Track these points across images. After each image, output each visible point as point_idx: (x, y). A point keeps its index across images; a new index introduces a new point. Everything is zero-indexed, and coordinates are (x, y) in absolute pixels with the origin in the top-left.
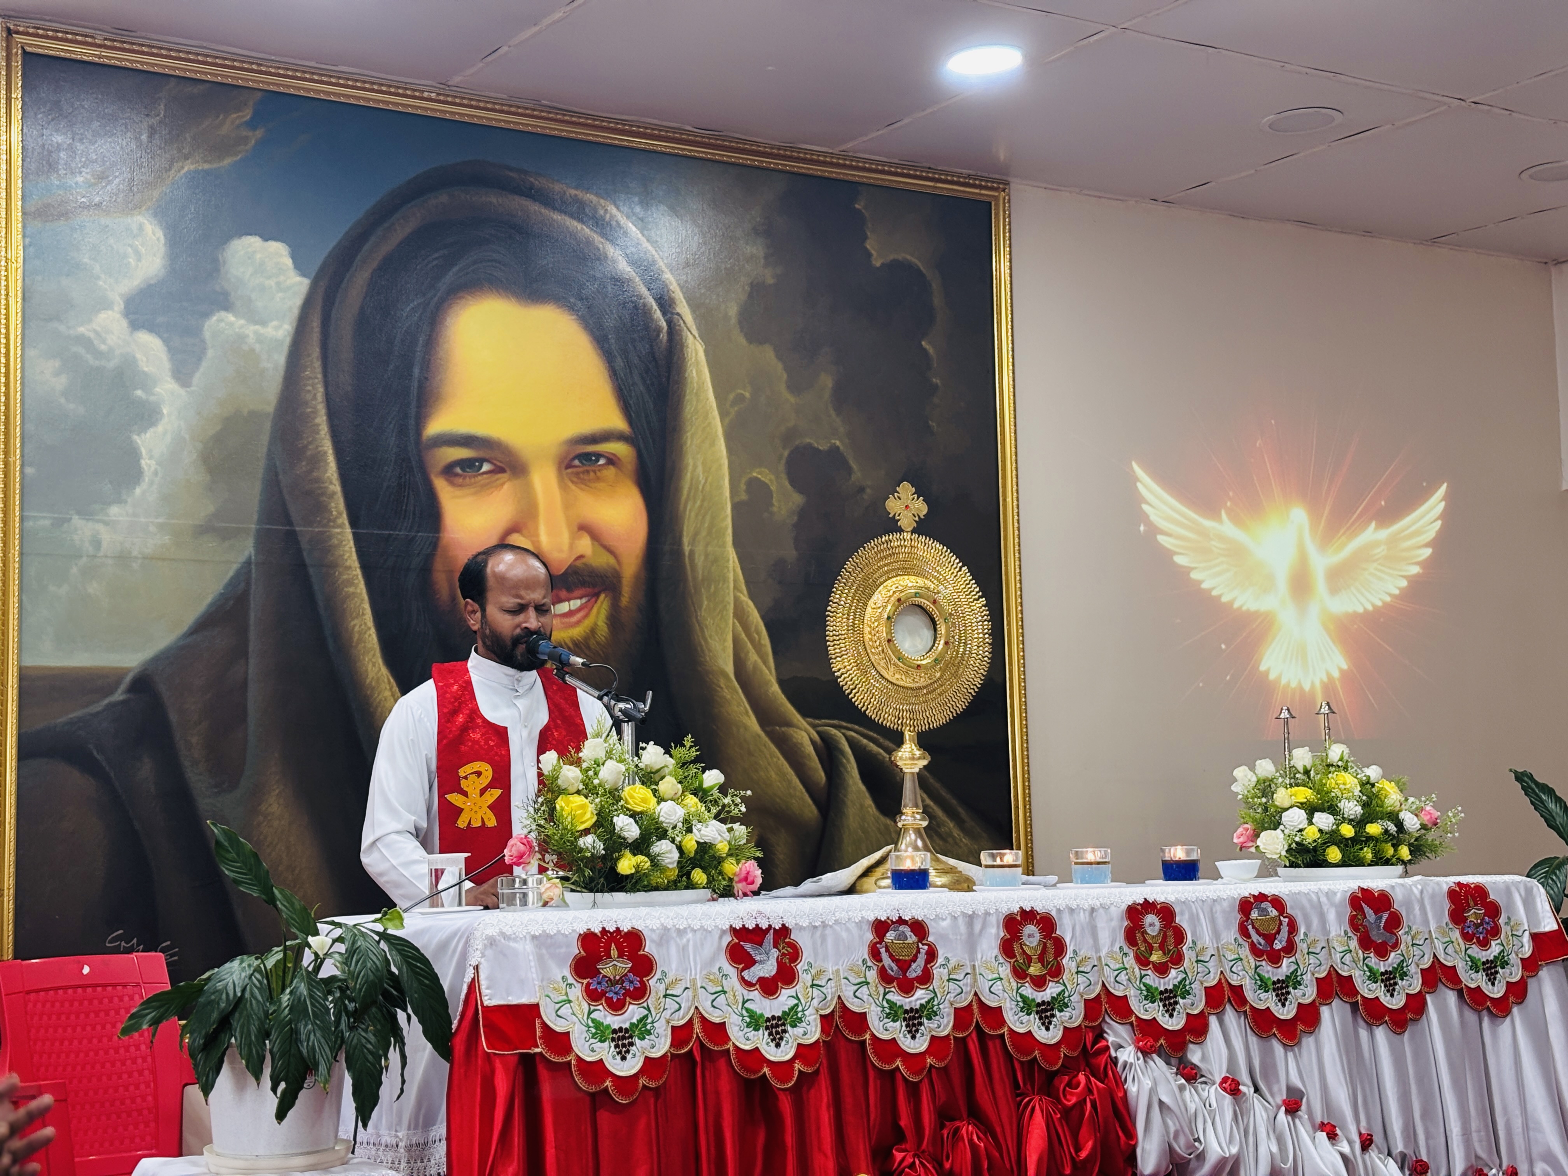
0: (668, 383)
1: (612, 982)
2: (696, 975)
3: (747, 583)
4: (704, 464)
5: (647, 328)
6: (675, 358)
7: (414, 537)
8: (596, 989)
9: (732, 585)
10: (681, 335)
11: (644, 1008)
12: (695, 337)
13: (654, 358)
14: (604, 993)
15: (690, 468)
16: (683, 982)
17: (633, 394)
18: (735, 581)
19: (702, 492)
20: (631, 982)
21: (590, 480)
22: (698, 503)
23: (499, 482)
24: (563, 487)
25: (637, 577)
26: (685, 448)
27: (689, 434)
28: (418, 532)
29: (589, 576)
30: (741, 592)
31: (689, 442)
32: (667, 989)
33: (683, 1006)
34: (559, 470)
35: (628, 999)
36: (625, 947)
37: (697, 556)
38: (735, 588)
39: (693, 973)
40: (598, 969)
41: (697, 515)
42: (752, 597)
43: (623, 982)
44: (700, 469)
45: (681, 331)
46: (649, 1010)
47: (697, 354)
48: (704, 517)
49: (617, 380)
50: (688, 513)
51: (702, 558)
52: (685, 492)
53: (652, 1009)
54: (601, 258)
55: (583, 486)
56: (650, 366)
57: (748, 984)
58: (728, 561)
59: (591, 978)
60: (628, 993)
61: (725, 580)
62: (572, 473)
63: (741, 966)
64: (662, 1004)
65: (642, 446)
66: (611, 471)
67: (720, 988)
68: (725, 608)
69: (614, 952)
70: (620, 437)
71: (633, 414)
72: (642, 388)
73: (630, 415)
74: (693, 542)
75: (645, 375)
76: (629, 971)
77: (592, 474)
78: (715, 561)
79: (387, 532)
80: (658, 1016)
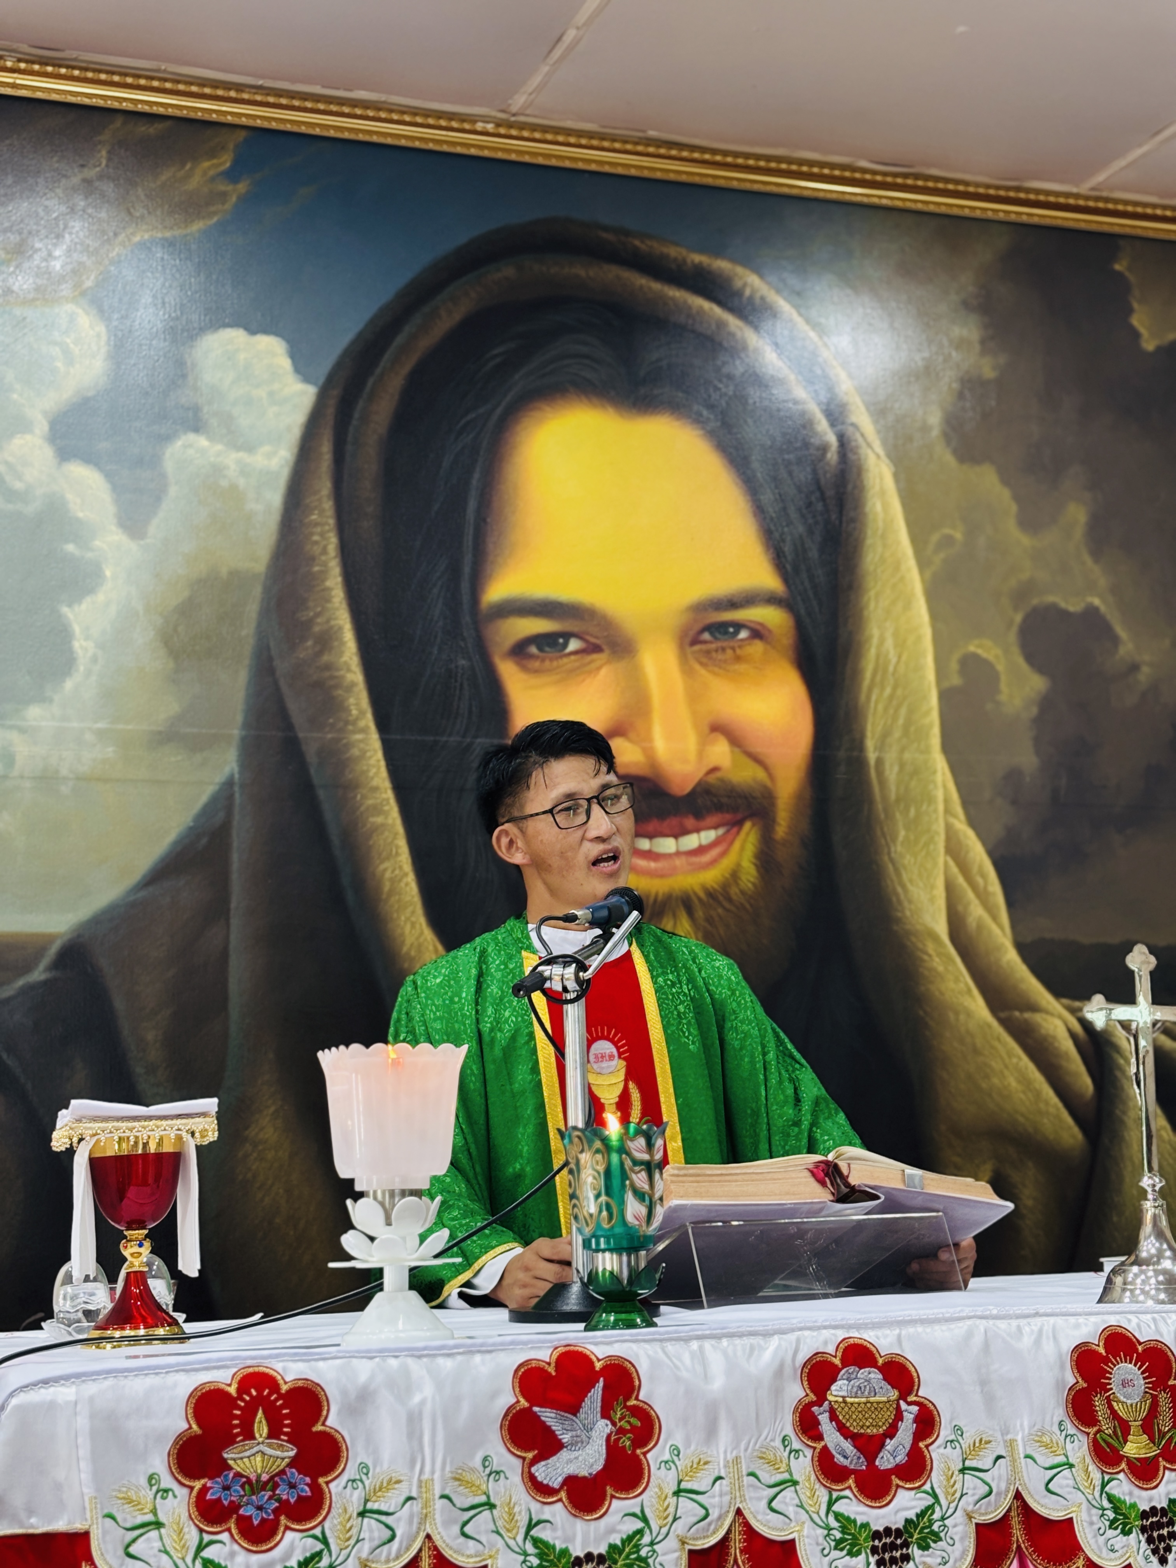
0: (841, 522)
1: (254, 1486)
2: (433, 1472)
3: (965, 804)
4: (896, 635)
5: (806, 445)
6: (850, 487)
7: (470, 745)
8: (219, 1500)
9: (941, 807)
10: (856, 453)
11: (315, 1537)
12: (878, 456)
13: (819, 488)
14: (234, 1507)
15: (875, 641)
16: (404, 1486)
17: (789, 538)
18: (947, 801)
19: (894, 674)
20: (292, 1486)
21: (725, 661)
22: (888, 691)
23: (593, 666)
24: (687, 671)
25: (799, 797)
26: (866, 613)
27: (872, 593)
28: (476, 737)
29: (729, 797)
30: (955, 816)
31: (872, 605)
32: (366, 1501)
33: (399, 1533)
34: (681, 647)
35: (283, 1520)
36: (286, 1416)
37: (887, 766)
38: (948, 811)
39: (428, 1468)
40: (225, 1461)
41: (886, 709)
42: (972, 823)
43: (276, 1486)
44: (889, 643)
45: (857, 447)
46: (325, 1541)
47: (881, 479)
48: (897, 710)
49: (765, 518)
50: (872, 705)
51: (896, 769)
52: (868, 674)
53: (331, 1541)
54: (737, 350)
55: (716, 669)
56: (813, 499)
57: (541, 1489)
58: (935, 772)
59: (211, 1478)
60: (284, 1508)
61: (931, 800)
62: (701, 651)
63: (530, 1455)
64: (354, 1531)
65: (802, 612)
66: (757, 648)
67: (483, 1499)
68: (931, 840)
69: (261, 1427)
70: (771, 599)
71: (788, 567)
72: (801, 529)
73: (784, 567)
74: (881, 746)
75: (804, 511)
76: (290, 1465)
77: (729, 652)
78: (916, 772)
79: (432, 738)
80: (344, 1553)
